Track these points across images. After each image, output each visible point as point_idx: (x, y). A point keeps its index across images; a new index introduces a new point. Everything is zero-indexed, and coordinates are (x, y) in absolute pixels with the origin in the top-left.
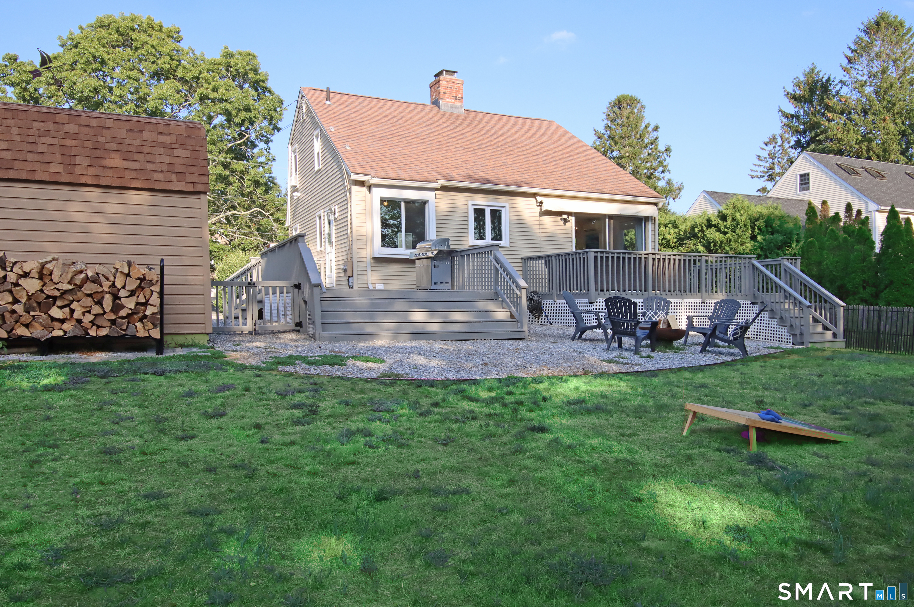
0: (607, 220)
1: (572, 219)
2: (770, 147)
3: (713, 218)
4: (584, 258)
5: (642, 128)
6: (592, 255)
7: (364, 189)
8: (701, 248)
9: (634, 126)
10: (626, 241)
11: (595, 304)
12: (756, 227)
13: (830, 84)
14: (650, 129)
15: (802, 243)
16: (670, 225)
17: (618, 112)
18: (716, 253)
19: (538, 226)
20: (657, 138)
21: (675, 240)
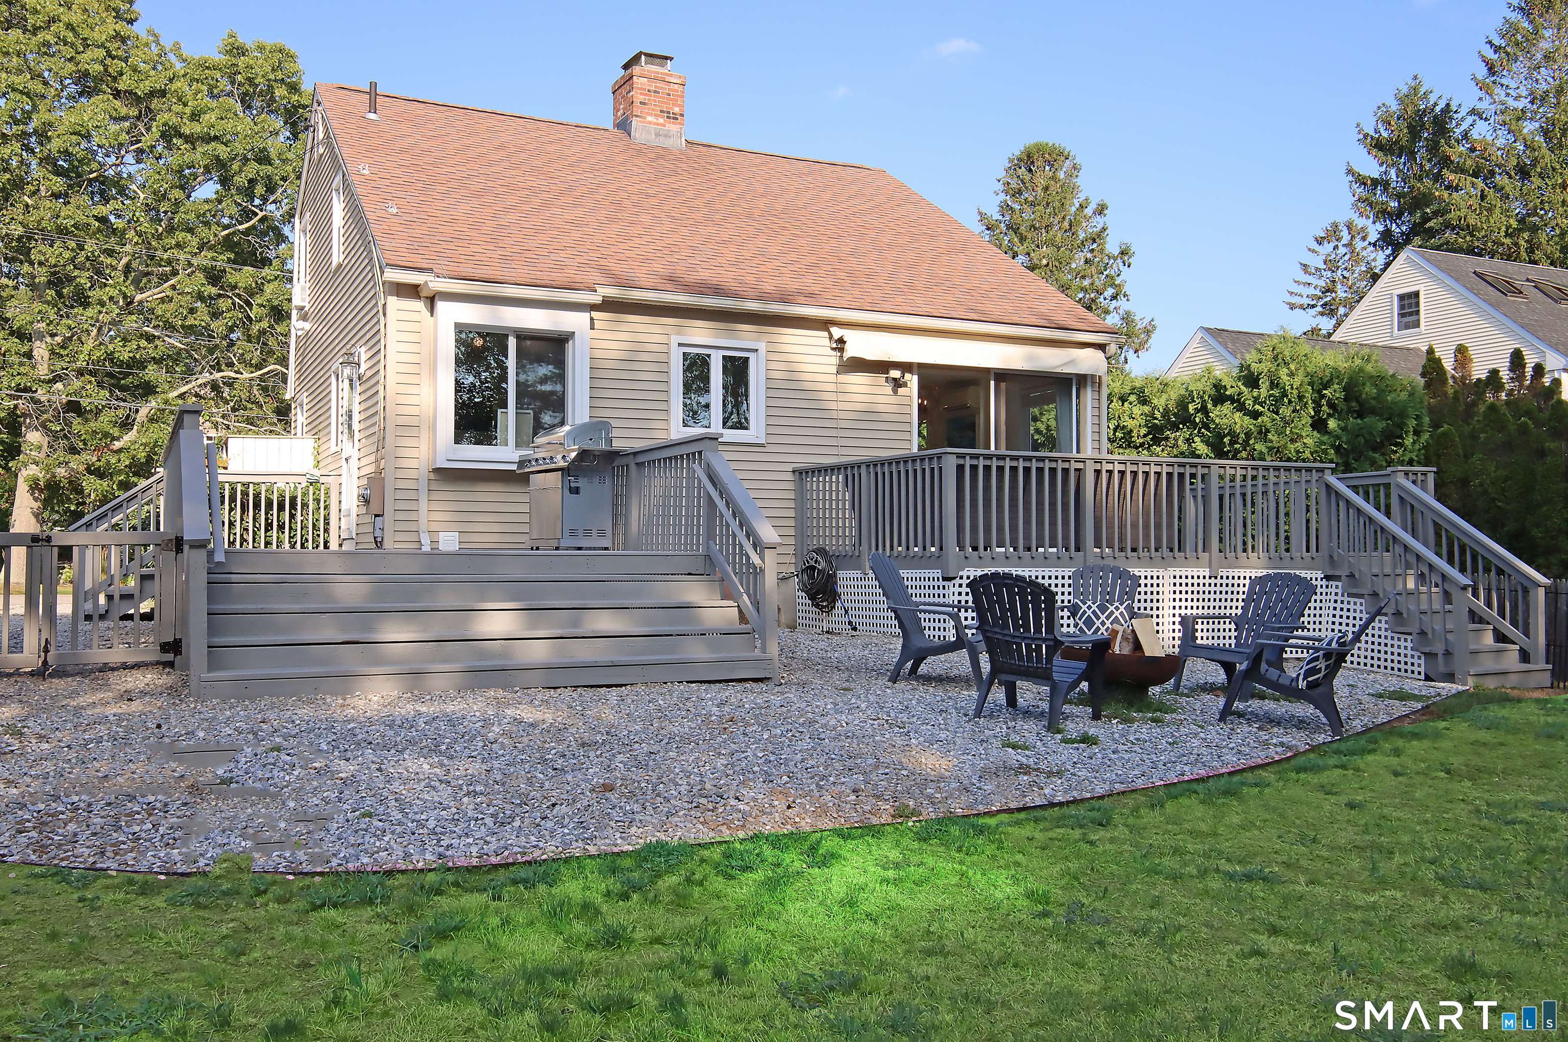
0: (992, 383)
1: (913, 381)
2: (1328, 248)
3: (1227, 382)
4: (932, 470)
5: (1073, 209)
6: (950, 464)
7: (419, 305)
8: (1201, 447)
9: (1057, 204)
10: (1038, 431)
11: (957, 581)
12: (1324, 402)
13: (1451, 118)
14: (1089, 211)
15: (1425, 436)
16: (1132, 398)
17: (1027, 177)
18: (1234, 457)
19: (833, 396)
20: (1104, 229)
21: (1143, 431)
